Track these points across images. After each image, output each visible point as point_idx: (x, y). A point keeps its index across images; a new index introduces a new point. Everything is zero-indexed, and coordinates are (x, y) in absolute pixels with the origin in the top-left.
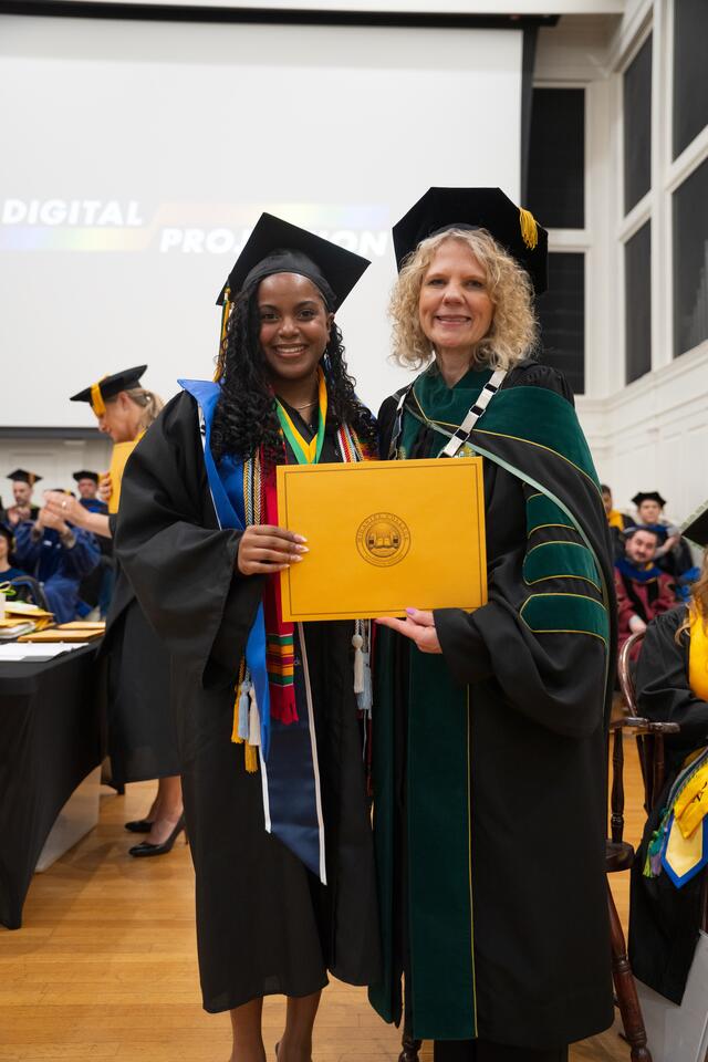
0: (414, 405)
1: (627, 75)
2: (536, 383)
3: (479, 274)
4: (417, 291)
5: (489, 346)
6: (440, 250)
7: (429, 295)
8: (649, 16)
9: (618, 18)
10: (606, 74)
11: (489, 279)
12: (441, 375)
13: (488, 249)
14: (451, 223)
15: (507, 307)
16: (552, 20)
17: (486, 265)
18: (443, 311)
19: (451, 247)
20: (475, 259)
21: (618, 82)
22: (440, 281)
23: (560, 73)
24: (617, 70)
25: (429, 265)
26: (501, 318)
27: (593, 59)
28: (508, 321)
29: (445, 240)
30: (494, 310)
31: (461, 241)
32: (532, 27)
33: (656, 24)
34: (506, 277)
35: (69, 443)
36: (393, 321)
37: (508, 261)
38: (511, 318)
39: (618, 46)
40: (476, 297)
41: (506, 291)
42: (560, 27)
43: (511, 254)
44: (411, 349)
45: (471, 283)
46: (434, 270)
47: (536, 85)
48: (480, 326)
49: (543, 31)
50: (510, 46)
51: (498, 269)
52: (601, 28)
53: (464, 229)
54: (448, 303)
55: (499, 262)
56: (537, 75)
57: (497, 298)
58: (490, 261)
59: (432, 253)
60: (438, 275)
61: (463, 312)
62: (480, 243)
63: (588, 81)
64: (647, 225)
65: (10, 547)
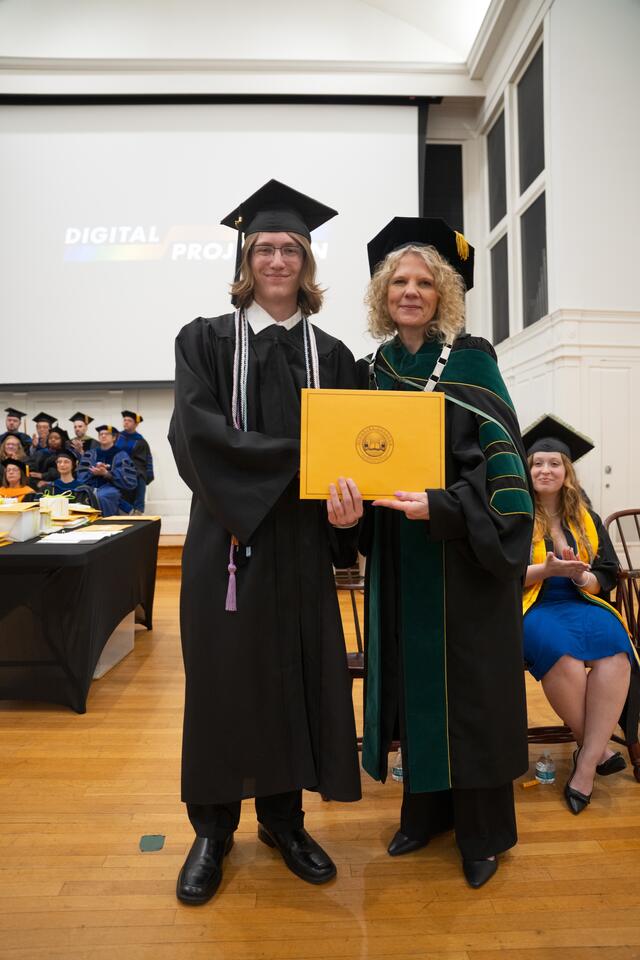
0: (385, 366)
1: (489, 137)
2: (475, 347)
3: (429, 277)
4: (387, 287)
5: (436, 326)
6: (403, 260)
7: (395, 291)
8: (502, 98)
9: (481, 100)
10: (475, 135)
11: (437, 281)
12: (403, 345)
13: (435, 259)
14: (408, 241)
15: (448, 300)
16: (438, 100)
17: (433, 270)
18: (404, 302)
19: (410, 258)
20: (427, 267)
21: (484, 139)
22: (402, 281)
23: (445, 133)
24: (483, 133)
25: (395, 270)
26: (444, 308)
27: (467, 126)
28: (450, 309)
29: (405, 253)
30: (439, 301)
31: (417, 254)
32: (425, 105)
33: (506, 103)
34: (447, 279)
35: (111, 392)
36: (369, 309)
37: (448, 268)
38: (451, 306)
39: (483, 117)
40: (427, 293)
41: (448, 288)
42: (444, 100)
43: (451, 263)
44: (381, 328)
45: (423, 283)
46: (398, 274)
47: (428, 142)
48: (429, 312)
49: (432, 107)
50: (411, 115)
51: (442, 274)
52: (471, 106)
53: (418, 246)
54: (407, 297)
55: (442, 269)
56: (428, 136)
57: (441, 293)
58: (436, 268)
59: (398, 263)
60: (401, 277)
61: (418, 303)
62: (429, 255)
63: (463, 140)
64: (505, 238)
65: (74, 466)
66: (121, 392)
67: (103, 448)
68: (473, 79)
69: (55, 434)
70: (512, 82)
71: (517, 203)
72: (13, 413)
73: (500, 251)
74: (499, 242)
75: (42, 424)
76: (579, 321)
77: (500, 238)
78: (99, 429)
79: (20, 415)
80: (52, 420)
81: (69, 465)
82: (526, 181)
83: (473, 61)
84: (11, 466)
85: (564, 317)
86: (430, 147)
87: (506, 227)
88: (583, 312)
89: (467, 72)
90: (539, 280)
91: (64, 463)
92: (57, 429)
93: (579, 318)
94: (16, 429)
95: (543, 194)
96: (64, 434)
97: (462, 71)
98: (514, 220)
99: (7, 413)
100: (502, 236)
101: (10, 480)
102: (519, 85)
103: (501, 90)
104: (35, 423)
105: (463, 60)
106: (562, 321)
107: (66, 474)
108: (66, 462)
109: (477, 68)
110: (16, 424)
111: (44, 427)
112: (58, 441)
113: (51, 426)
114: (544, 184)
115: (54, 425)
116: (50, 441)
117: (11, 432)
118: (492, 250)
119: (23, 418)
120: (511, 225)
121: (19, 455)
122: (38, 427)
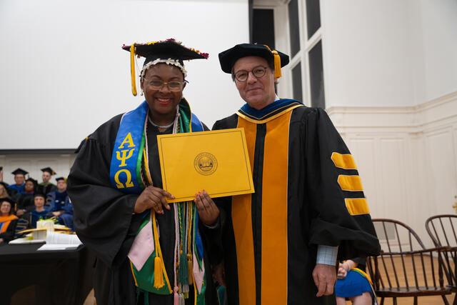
1: (290, 5)
10: (282, 4)
21: (286, 7)
23: (262, 5)
24: (285, 3)
35: (63, 155)
47: (255, 8)
56: (255, 3)
63: (274, 6)
64: (299, 64)
65: (45, 202)
66: (68, 155)
67: (60, 191)
69: (30, 182)
71: (306, 44)
73: (297, 71)
74: (296, 66)
75: (18, 176)
76: (344, 113)
77: (297, 64)
78: (57, 180)
80: (25, 173)
81: (43, 201)
82: (311, 33)
84: (5, 203)
85: (335, 111)
86: (255, 11)
87: (300, 58)
88: (345, 108)
90: (320, 89)
91: (39, 200)
92: (30, 179)
93: (343, 111)
95: (320, 43)
96: (35, 182)
98: (305, 55)
100: (298, 62)
101: (4, 211)
104: (13, 176)
106: (333, 113)
107: (39, 207)
108: (41, 199)
111: (20, 177)
112: (32, 187)
113: (24, 177)
114: (321, 35)
115: (27, 177)
116: (26, 187)
118: (292, 70)
120: (303, 57)
121: (6, 195)
122: (15, 178)
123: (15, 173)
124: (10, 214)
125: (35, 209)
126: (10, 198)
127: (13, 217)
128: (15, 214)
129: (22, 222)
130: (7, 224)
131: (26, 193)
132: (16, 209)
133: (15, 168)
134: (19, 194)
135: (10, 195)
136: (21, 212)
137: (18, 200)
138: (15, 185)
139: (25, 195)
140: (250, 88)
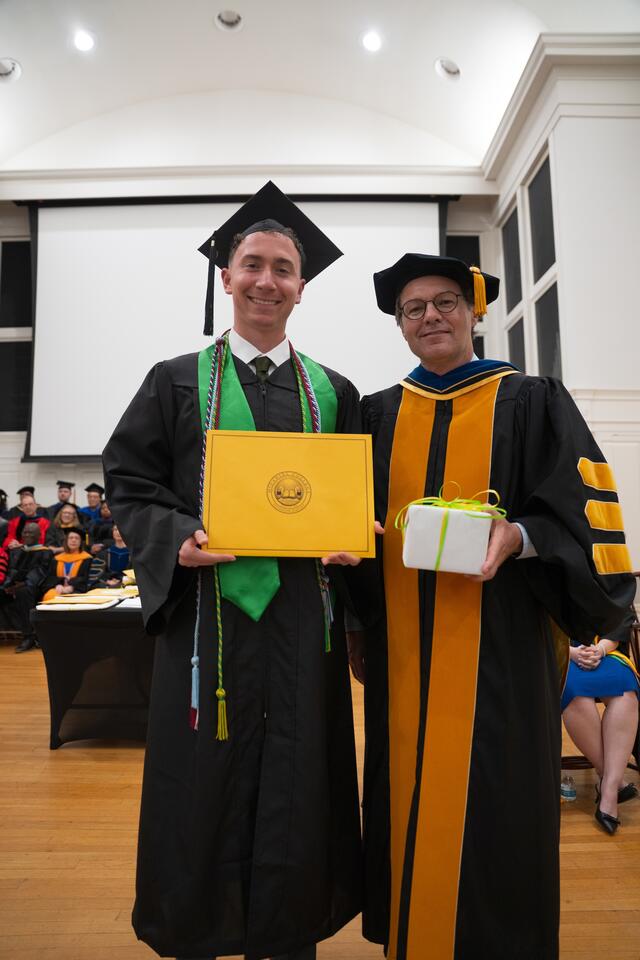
1: (504, 229)
8: (514, 199)
9: (496, 197)
10: (491, 227)
16: (456, 198)
21: (499, 232)
23: (462, 227)
24: (498, 225)
27: (483, 219)
32: (444, 202)
33: (519, 202)
39: (498, 212)
42: (461, 200)
47: (449, 234)
49: (451, 204)
50: (432, 212)
52: (487, 203)
56: (449, 228)
63: (479, 232)
64: (521, 321)
68: (488, 179)
70: (523, 184)
71: (531, 290)
72: (62, 485)
73: (516, 333)
74: (516, 324)
75: (93, 494)
76: (592, 400)
77: (516, 321)
79: (70, 486)
80: (101, 491)
82: (539, 273)
83: (487, 166)
84: (72, 534)
86: (450, 239)
87: (521, 312)
88: (595, 392)
89: (483, 174)
90: (553, 360)
93: (592, 397)
94: (67, 499)
95: (555, 285)
97: (478, 173)
98: (529, 306)
99: (58, 486)
100: (518, 320)
101: (72, 547)
102: (530, 188)
103: (513, 190)
104: (86, 493)
105: (478, 163)
107: (121, 541)
109: (490, 172)
110: (66, 494)
111: (95, 497)
113: (101, 497)
114: (555, 276)
116: (102, 511)
117: (64, 503)
118: (509, 332)
119: (73, 489)
120: (527, 309)
121: (76, 523)
122: (89, 496)
123: (89, 489)
124: (80, 550)
125: (114, 543)
126: (82, 528)
127: (86, 555)
128: (88, 550)
129: (98, 562)
130: (78, 564)
131: (102, 520)
132: (87, 542)
133: (88, 483)
134: (93, 521)
135: (81, 522)
136: (97, 547)
137: (92, 529)
138: (88, 508)
139: (101, 523)
140: (428, 332)
